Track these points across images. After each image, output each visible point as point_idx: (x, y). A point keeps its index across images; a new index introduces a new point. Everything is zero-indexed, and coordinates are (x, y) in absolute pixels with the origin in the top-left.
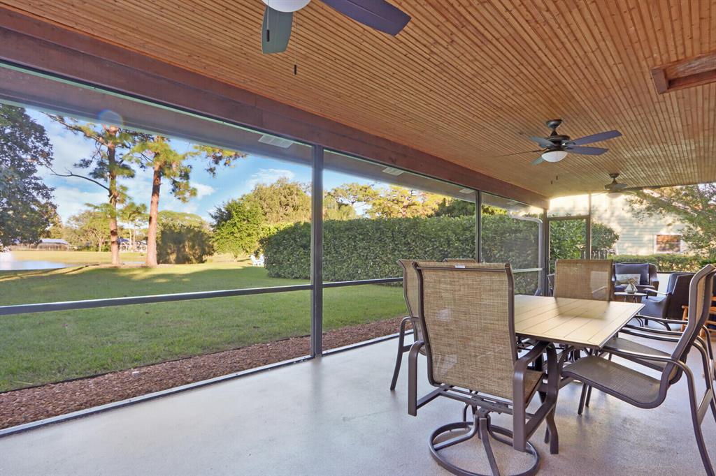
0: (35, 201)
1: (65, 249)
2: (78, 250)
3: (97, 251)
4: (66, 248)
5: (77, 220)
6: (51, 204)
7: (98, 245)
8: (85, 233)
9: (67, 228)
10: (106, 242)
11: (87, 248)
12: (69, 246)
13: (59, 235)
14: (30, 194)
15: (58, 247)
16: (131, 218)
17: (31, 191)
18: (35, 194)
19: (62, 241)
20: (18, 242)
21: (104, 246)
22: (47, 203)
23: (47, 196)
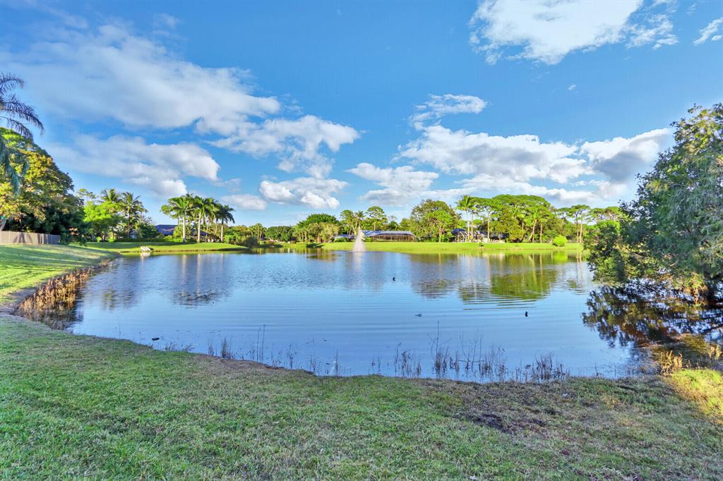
1: (411, 240)
2: (422, 241)
3: (437, 241)
5: (421, 210)
7: (438, 236)
8: (426, 224)
10: (446, 232)
11: (429, 238)
12: (414, 237)
15: (406, 238)
16: (470, 204)
19: (409, 232)
21: (443, 236)
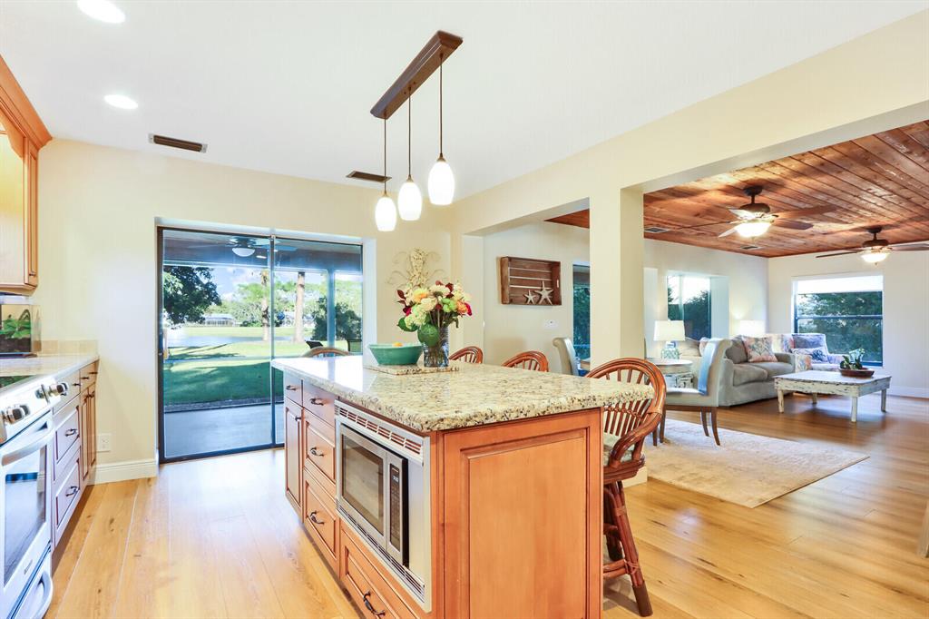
0: (198, 282)
4: (232, 324)
6: (211, 284)
9: (232, 302)
12: (234, 321)
13: (225, 309)
14: (195, 274)
15: (224, 322)
17: (195, 272)
18: (198, 274)
19: (229, 316)
20: (185, 320)
22: (208, 283)
23: (208, 276)
